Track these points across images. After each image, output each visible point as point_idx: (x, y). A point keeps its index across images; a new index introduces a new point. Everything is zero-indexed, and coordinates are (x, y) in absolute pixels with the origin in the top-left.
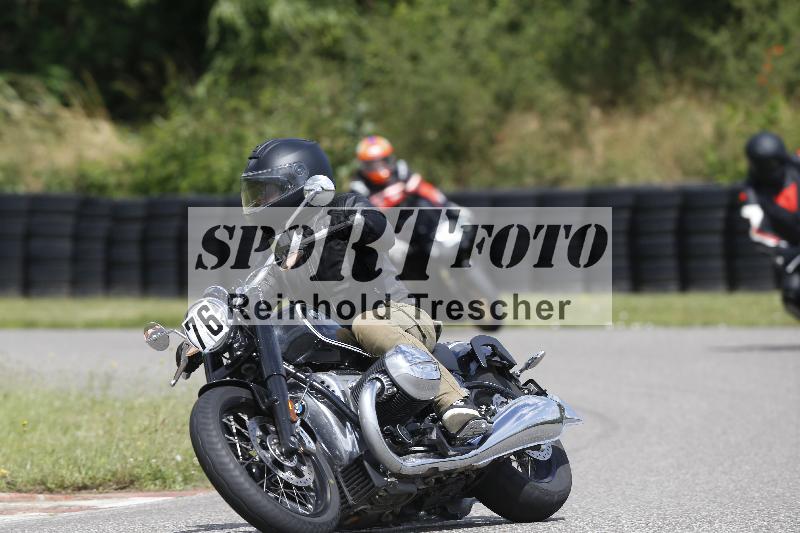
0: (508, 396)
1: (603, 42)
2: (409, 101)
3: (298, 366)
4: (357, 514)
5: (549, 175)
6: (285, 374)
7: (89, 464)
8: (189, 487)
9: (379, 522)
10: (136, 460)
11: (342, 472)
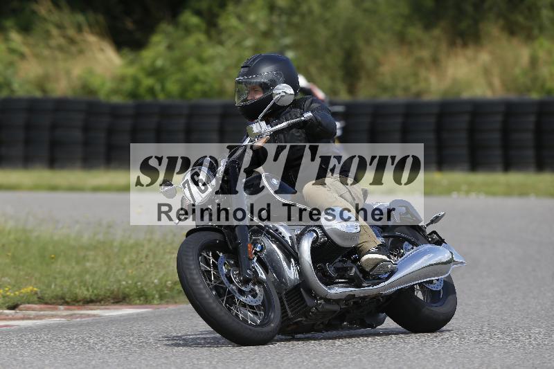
0: (414, 244)
4: (296, 323)
7: (95, 285)
8: (163, 302)
10: (127, 282)
11: (286, 294)
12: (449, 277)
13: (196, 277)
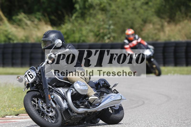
0: (108, 94)
1: (168, 7)
2: (122, 21)
3: (52, 86)
4: (67, 122)
5: (155, 38)
6: (48, 88)
9: (73, 124)
11: (63, 112)
12: (121, 104)
13: (31, 108)
